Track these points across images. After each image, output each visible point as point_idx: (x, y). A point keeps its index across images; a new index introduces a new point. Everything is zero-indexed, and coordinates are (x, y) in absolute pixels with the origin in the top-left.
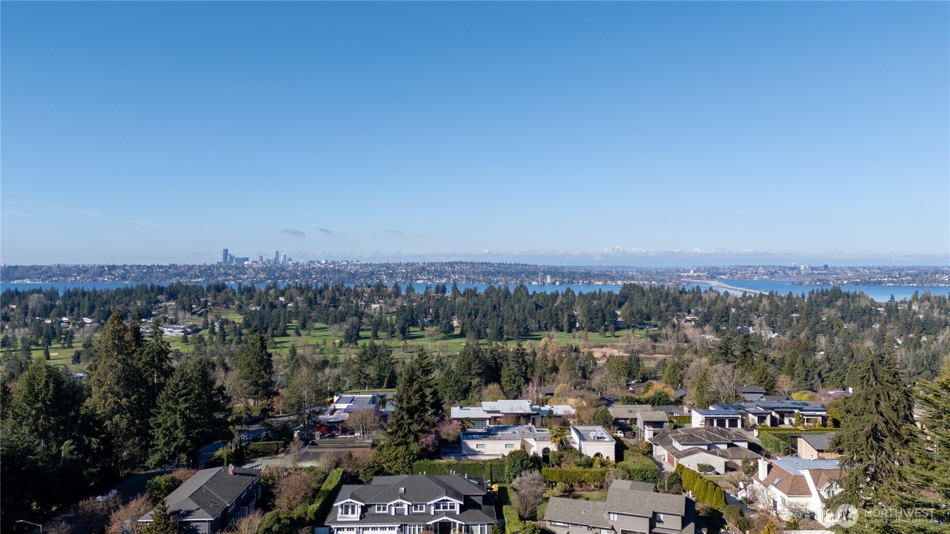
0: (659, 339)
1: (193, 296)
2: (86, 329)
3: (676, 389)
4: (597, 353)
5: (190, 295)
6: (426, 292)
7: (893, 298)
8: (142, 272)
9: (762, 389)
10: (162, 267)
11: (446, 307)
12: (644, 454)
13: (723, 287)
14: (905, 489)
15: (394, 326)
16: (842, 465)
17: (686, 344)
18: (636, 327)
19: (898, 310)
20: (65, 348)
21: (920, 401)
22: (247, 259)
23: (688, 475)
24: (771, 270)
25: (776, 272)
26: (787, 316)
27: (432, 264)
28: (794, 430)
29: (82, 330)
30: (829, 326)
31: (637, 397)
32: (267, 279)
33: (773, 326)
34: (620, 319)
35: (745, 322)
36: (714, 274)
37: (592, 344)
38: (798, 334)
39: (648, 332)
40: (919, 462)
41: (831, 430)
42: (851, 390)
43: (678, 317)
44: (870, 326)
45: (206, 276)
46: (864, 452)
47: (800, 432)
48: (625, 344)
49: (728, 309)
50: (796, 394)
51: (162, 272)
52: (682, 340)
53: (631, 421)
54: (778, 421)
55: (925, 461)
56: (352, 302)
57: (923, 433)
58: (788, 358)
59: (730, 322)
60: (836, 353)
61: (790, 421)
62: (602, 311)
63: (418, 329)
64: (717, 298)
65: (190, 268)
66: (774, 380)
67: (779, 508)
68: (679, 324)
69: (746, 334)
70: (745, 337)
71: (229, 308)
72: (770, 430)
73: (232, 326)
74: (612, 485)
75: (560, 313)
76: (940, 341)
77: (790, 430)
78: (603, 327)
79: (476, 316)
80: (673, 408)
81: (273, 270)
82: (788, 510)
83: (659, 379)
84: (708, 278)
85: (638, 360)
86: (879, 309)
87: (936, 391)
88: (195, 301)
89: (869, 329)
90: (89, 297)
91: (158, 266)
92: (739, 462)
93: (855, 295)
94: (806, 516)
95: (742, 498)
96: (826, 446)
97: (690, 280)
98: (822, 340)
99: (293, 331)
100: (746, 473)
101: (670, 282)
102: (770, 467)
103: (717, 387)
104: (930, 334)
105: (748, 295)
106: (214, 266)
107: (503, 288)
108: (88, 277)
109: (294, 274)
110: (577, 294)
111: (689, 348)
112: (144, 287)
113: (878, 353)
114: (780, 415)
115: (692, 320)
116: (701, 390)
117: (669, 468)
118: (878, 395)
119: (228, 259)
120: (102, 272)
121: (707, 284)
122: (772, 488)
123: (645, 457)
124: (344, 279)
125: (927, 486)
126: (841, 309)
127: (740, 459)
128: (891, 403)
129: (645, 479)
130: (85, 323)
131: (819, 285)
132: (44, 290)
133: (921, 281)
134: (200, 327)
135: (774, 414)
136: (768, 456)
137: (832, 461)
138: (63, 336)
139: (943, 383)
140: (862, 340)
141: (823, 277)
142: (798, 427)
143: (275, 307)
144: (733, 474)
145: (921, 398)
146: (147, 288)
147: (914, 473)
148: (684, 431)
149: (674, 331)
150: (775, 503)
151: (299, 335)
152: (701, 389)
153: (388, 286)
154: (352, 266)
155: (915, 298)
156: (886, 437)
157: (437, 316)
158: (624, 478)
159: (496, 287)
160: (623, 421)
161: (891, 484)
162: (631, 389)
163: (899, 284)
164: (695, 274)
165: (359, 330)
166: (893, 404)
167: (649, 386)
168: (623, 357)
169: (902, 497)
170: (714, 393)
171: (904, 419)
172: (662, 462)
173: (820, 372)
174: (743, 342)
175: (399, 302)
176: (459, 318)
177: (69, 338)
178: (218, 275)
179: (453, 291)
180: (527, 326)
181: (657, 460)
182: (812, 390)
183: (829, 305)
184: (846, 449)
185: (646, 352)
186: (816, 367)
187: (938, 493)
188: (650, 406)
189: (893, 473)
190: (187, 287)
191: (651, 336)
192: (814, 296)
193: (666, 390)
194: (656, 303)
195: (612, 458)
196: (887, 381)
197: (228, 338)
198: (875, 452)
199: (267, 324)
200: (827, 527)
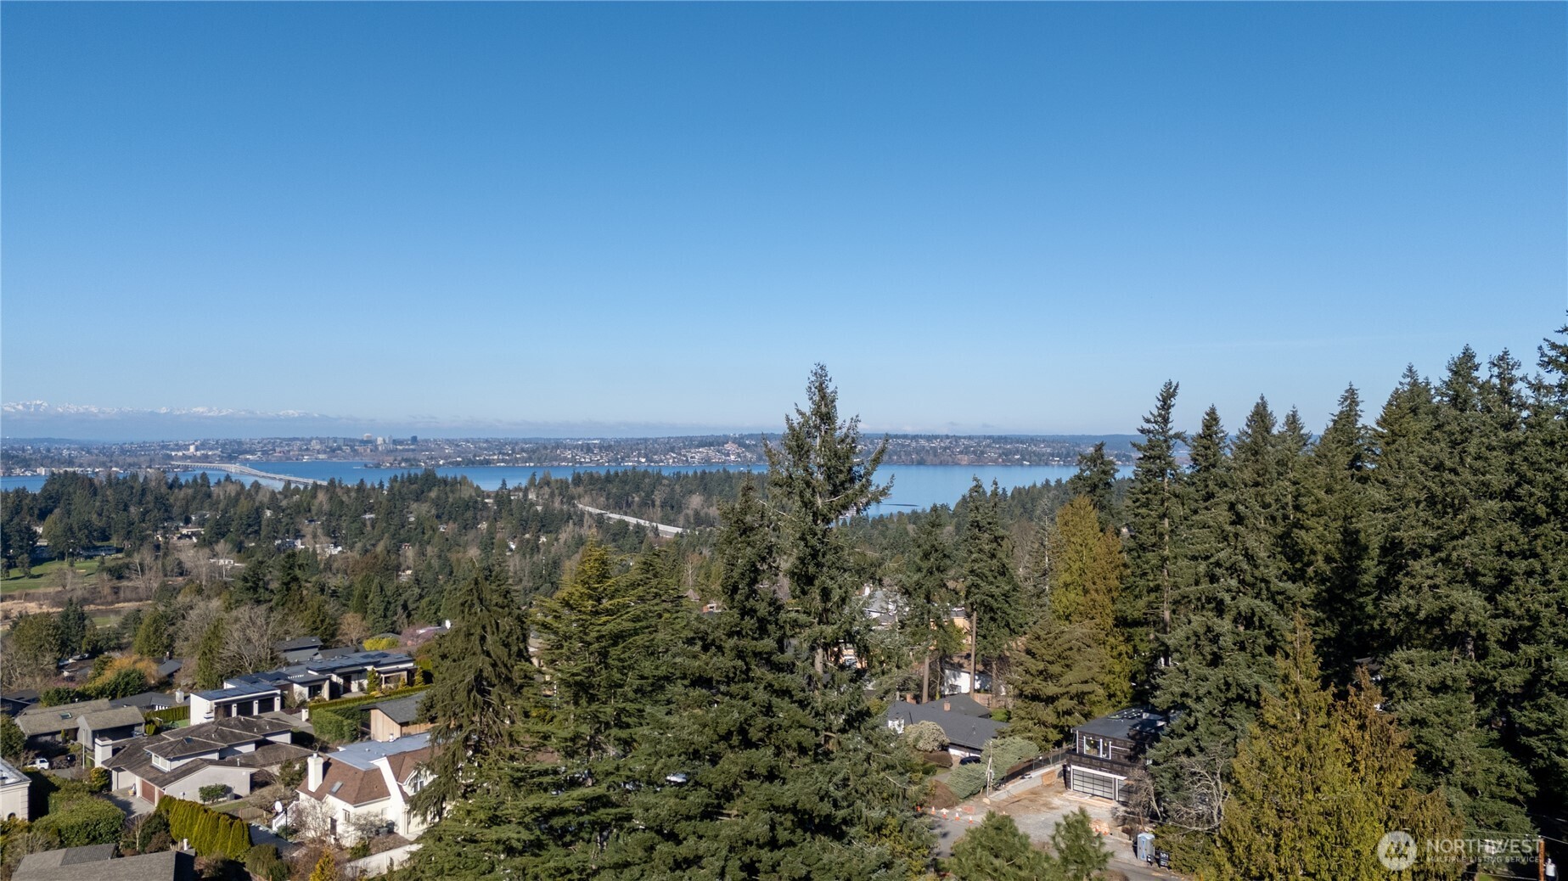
0: (126, 573)
3: (160, 662)
7: (504, 484)
9: (316, 640)
12: (92, 793)
13: (250, 474)
14: (517, 756)
16: (434, 740)
17: (180, 579)
18: (79, 554)
19: (511, 500)
21: (536, 627)
23: (181, 813)
24: (330, 445)
25: (340, 448)
26: (356, 518)
28: (366, 698)
30: (419, 530)
31: (79, 688)
33: (334, 536)
34: (42, 543)
35: (288, 531)
36: (233, 452)
38: (374, 545)
39: (103, 563)
40: (534, 714)
41: (420, 689)
42: (448, 624)
43: (166, 530)
44: (475, 526)
46: (464, 714)
47: (375, 700)
48: (51, 590)
49: (258, 512)
50: (370, 641)
52: (172, 570)
53: (66, 735)
54: (341, 689)
55: (543, 711)
57: (540, 672)
58: (358, 586)
59: (263, 533)
60: (429, 571)
61: (360, 685)
62: (4, 527)
64: (238, 494)
66: (336, 624)
67: (340, 829)
68: (167, 543)
69: (290, 551)
70: (289, 556)
72: (329, 705)
74: (21, 868)
76: (562, 541)
77: (360, 699)
80: (153, 697)
82: (353, 828)
83: (126, 648)
84: (222, 460)
85: (82, 617)
86: (487, 501)
87: (556, 611)
89: (474, 531)
92: (275, 770)
93: (455, 482)
94: (381, 830)
95: (279, 828)
96: (412, 715)
97: (188, 463)
98: (409, 552)
100: (288, 785)
101: (151, 468)
102: (327, 766)
103: (239, 647)
104: (551, 532)
105: (293, 486)
111: (187, 584)
113: (484, 564)
114: (344, 679)
115: (193, 534)
116: (208, 656)
117: (144, 807)
118: (484, 628)
121: (221, 470)
122: (331, 800)
123: (95, 797)
125: (545, 745)
126: (436, 503)
127: (277, 763)
128: (501, 635)
129: (95, 838)
131: (404, 468)
133: (539, 459)
135: (335, 678)
136: (324, 749)
137: (421, 737)
139: (564, 599)
140: (465, 547)
141: (410, 455)
142: (373, 693)
144: (265, 791)
145: (537, 624)
147: (528, 731)
148: (171, 736)
149: (157, 557)
150: (334, 822)
152: (208, 654)
155: (532, 483)
156: (493, 686)
158: (48, 846)
160: (48, 738)
161: (500, 753)
162: (66, 674)
163: (512, 465)
164: (198, 453)
166: (503, 636)
167: (105, 663)
168: (48, 614)
169: (513, 768)
170: (232, 658)
171: (517, 656)
172: (131, 800)
173: (406, 602)
174: (284, 567)
181: (121, 797)
182: (393, 632)
183: (419, 496)
184: (440, 714)
185: (98, 601)
186: (400, 595)
187: (556, 753)
188: (106, 700)
189: (501, 736)
191: (110, 571)
192: (397, 485)
193: (140, 666)
194: (121, 506)
195: (22, 814)
196: (497, 604)
198: (479, 710)
200: (412, 840)
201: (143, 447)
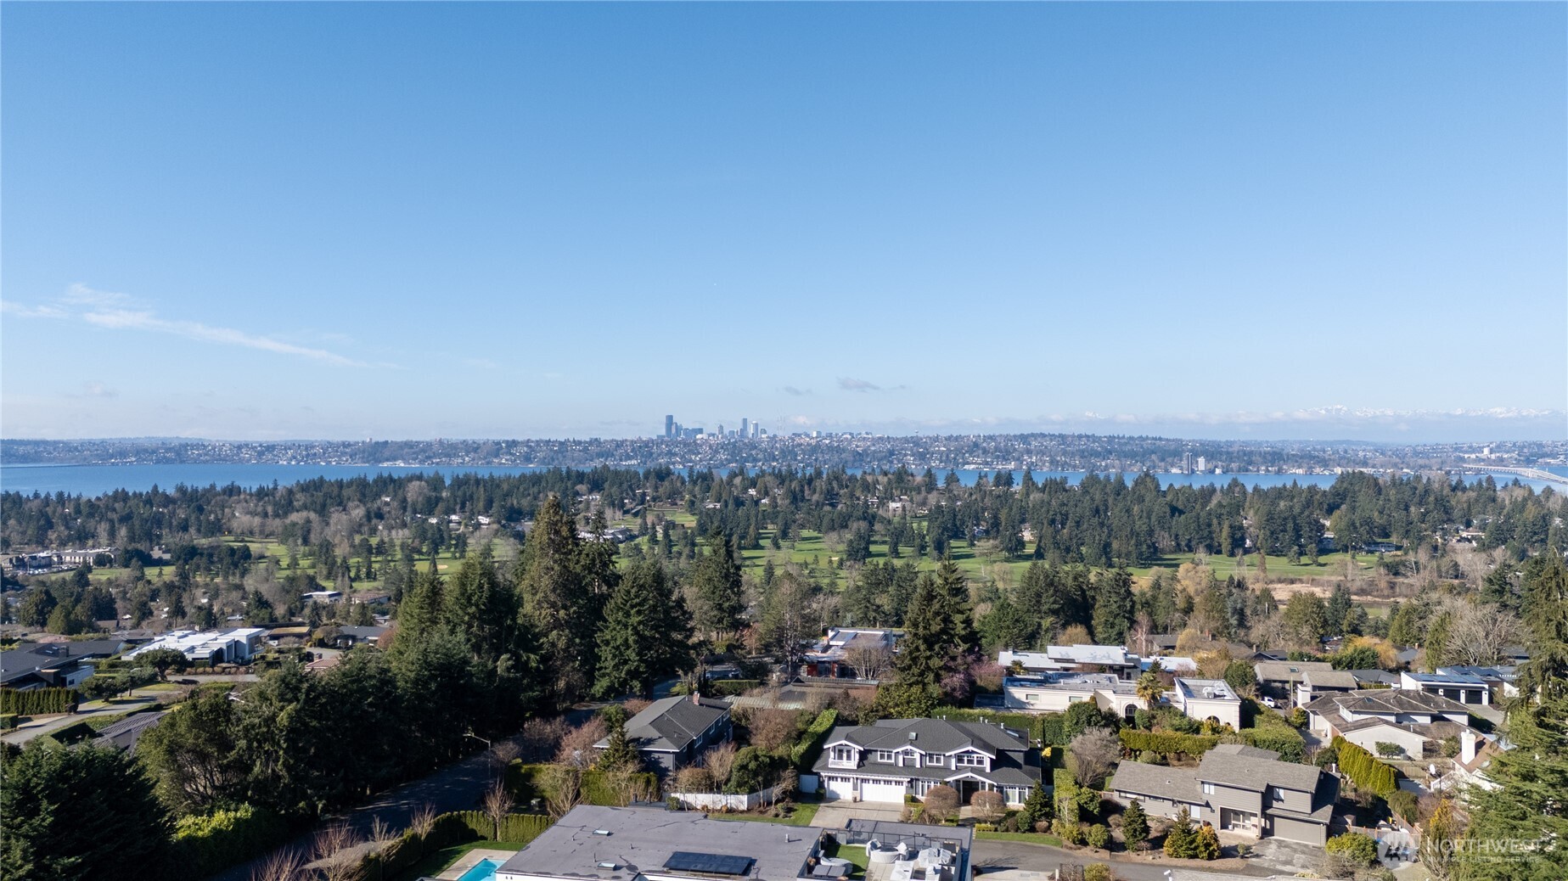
0: (1402, 569)
1: (625, 486)
2: (482, 533)
4: (1282, 593)
5: (621, 484)
6: (978, 484)
8: (551, 450)
10: (579, 443)
11: (1011, 509)
13: (1540, 478)
15: (924, 537)
17: (1456, 581)
18: (1361, 548)
20: (456, 558)
22: (700, 431)
27: (992, 438)
29: (477, 534)
32: (730, 462)
34: (1329, 535)
37: (1272, 576)
39: (1382, 558)
43: (1445, 532)
45: (642, 456)
48: (1336, 579)
49: (1545, 520)
51: (580, 451)
52: (1447, 572)
56: (858, 499)
62: (1294, 518)
63: (964, 544)
64: (1525, 500)
65: (619, 444)
68: (1446, 545)
71: (676, 504)
73: (680, 531)
75: (1215, 521)
78: (1296, 548)
79: (1063, 525)
81: (738, 447)
84: (1519, 463)
88: (627, 494)
90: (484, 486)
91: (574, 441)
97: (1481, 466)
99: (769, 541)
106: (653, 441)
107: (1113, 479)
108: (480, 459)
109: (769, 454)
110: (1250, 489)
112: (557, 471)
115: (1474, 538)
119: (674, 431)
120: (498, 450)
121: (1507, 473)
124: (846, 462)
130: (480, 524)
132: (425, 475)
134: (636, 533)
138: (454, 542)
143: (743, 504)
146: (561, 475)
149: (1433, 557)
151: (778, 547)
153: (915, 473)
154: (859, 440)
157: (996, 523)
159: (1102, 477)
164: (1492, 456)
165: (869, 542)
175: (933, 499)
176: (1034, 527)
177: (461, 543)
178: (659, 455)
179: (1024, 483)
180: (1154, 544)
185: (1375, 593)
190: (616, 473)
191: (1387, 566)
194: (1402, 506)
197: (675, 549)
199: (731, 529)
201: (1435, 449)
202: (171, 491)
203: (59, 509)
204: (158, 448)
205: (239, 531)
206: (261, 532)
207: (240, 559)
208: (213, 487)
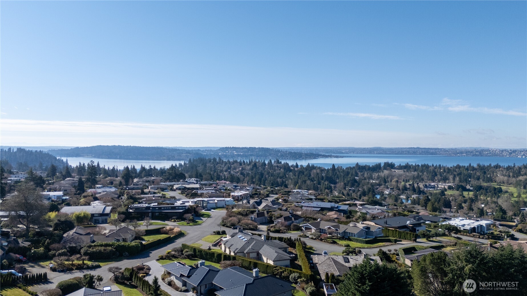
202: (475, 166)
203: (439, 170)
204: (473, 151)
205: (499, 181)
206: (507, 183)
207: (498, 192)
208: (490, 165)
